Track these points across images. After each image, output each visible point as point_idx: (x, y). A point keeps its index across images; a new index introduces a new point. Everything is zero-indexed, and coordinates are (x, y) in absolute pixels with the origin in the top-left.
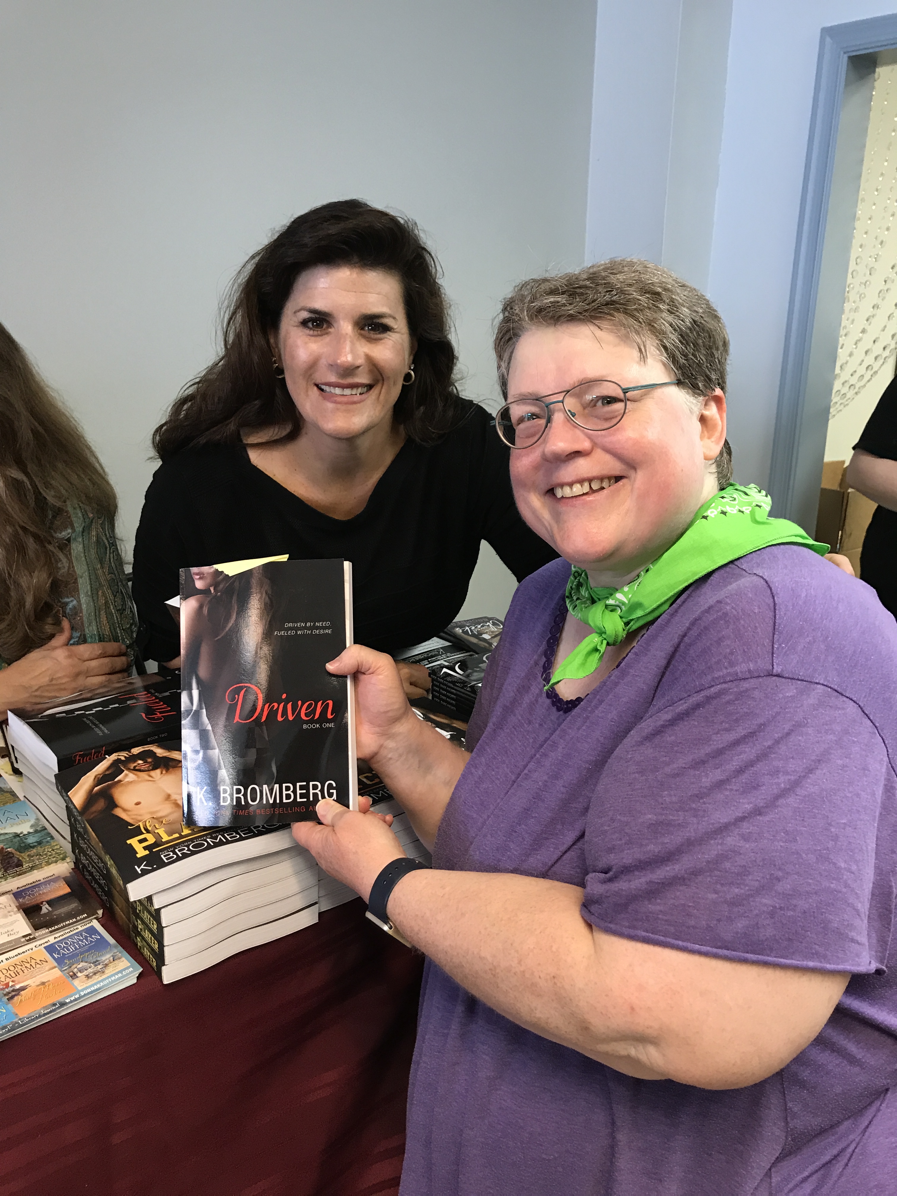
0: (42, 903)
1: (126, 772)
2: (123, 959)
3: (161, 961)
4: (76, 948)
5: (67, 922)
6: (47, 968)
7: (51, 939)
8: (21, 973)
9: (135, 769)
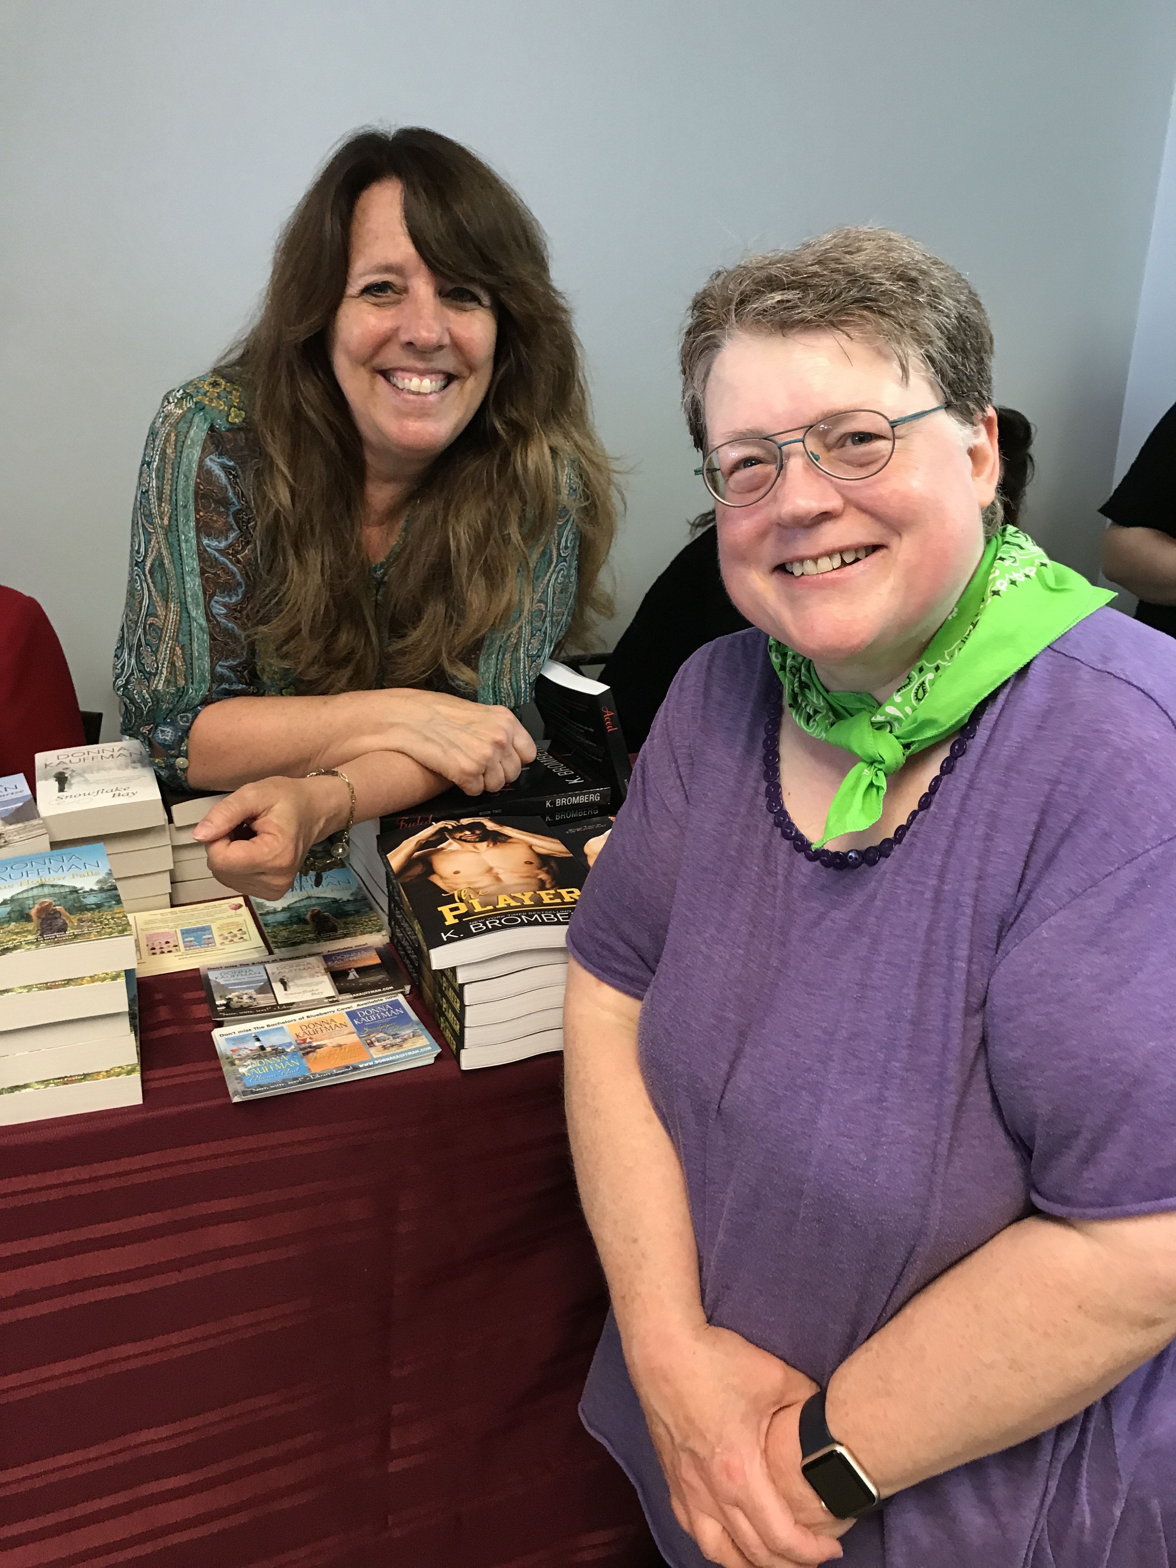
0: (350, 969)
1: (450, 840)
2: (423, 1037)
3: (461, 1045)
4: (377, 1018)
5: (372, 992)
6: (346, 1032)
7: (354, 1006)
8: (320, 1032)
9: (460, 839)
